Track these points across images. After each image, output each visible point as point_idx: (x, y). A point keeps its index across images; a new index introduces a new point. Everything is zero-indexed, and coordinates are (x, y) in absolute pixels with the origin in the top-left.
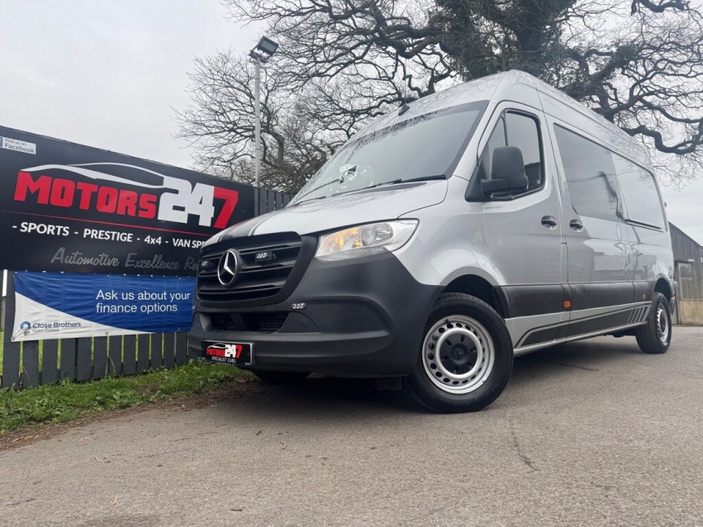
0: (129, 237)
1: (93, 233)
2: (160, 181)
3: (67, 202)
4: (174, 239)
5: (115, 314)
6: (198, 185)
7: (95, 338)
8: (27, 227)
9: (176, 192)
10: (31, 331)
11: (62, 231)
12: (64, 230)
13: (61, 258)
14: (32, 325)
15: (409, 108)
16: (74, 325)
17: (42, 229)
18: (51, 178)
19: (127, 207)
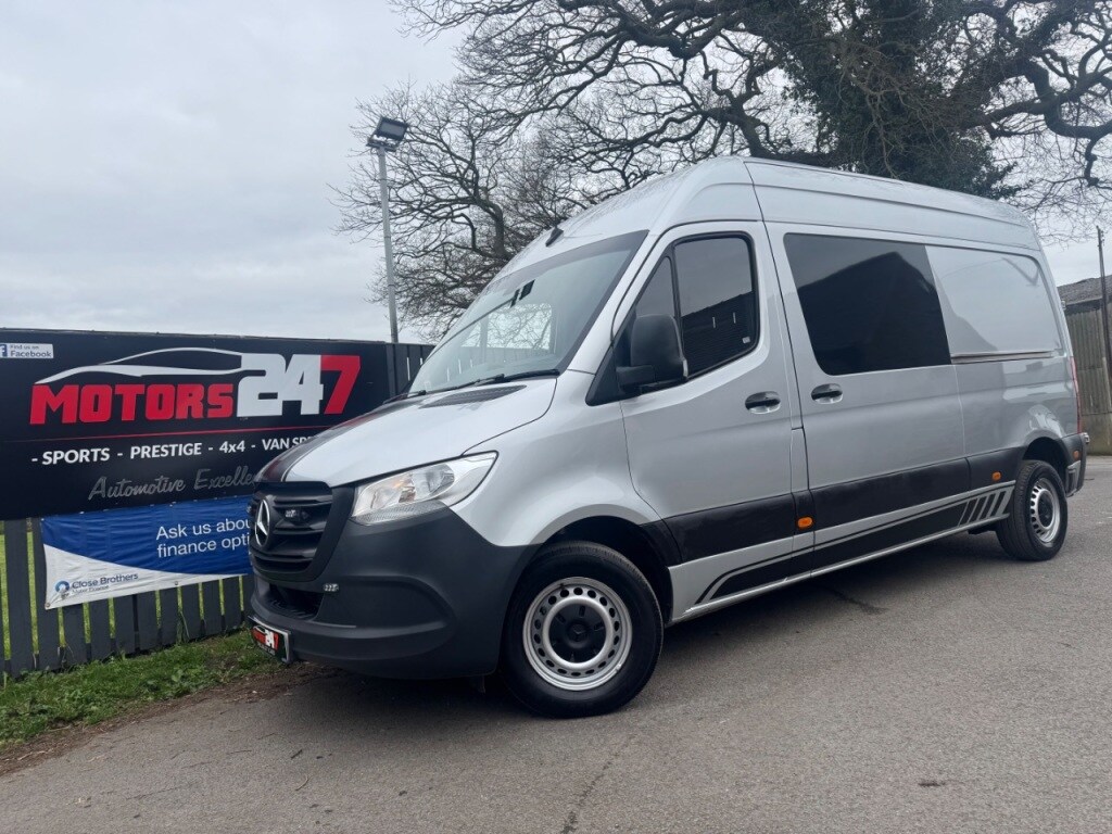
0: (196, 448)
1: (144, 451)
2: (237, 362)
3: (104, 415)
4: (264, 441)
5: (185, 557)
6: (296, 358)
7: (161, 591)
8: (51, 458)
9: (262, 373)
10: (71, 593)
11: (100, 455)
12: (103, 453)
13: (102, 492)
14: (71, 585)
15: (561, 232)
16: (127, 579)
17: (72, 456)
18: (77, 387)
19: (190, 408)
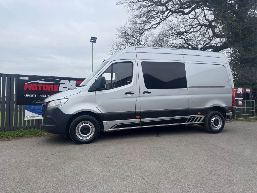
1: (42, 96)
2: (60, 81)
3: (36, 89)
6: (71, 81)
8: (27, 96)
9: (64, 84)
10: (28, 118)
11: (35, 96)
13: (35, 102)
16: (38, 116)
17: (30, 96)
18: (32, 84)
19: (51, 89)
